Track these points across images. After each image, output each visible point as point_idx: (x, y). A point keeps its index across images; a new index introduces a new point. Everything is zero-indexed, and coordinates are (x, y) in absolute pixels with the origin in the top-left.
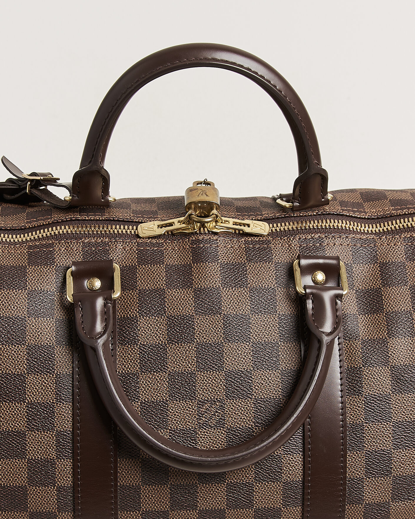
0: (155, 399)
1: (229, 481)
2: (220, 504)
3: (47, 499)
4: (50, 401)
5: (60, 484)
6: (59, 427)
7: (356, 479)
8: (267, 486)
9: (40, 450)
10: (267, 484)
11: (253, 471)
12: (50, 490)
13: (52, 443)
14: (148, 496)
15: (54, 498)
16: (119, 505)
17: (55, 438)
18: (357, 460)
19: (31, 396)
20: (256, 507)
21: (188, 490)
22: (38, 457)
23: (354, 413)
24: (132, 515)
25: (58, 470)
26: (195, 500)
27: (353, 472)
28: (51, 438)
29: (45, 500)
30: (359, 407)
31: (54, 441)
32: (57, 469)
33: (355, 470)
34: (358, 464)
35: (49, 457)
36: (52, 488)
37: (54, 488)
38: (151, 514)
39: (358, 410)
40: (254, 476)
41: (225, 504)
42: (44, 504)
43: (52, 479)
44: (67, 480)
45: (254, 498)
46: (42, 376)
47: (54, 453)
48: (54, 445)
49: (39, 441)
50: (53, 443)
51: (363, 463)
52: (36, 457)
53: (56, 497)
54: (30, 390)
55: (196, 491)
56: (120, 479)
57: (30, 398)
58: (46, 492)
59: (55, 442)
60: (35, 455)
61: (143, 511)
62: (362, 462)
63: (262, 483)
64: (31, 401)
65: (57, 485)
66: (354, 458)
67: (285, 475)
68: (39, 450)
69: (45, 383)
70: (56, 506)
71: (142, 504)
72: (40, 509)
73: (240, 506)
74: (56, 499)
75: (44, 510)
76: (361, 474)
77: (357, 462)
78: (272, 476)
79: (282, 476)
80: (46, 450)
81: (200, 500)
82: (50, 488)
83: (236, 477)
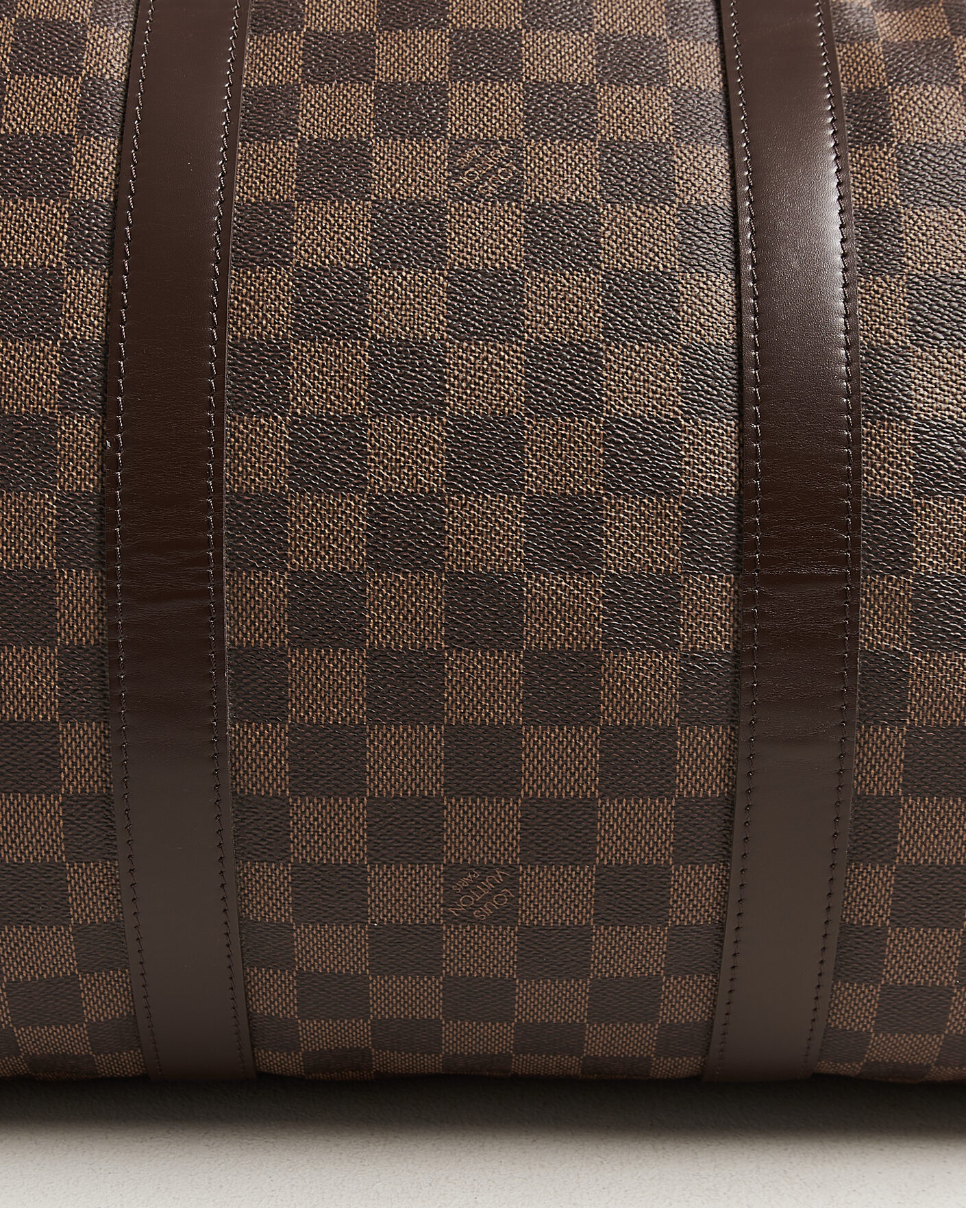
0: (337, 135)
1: (532, 337)
2: (509, 401)
3: (33, 377)
4: (62, 133)
5: (73, 332)
6: (79, 191)
7: (885, 350)
8: (638, 353)
9: (25, 245)
10: (637, 347)
11: (597, 311)
12: (42, 351)
13: (58, 228)
14: (308, 370)
15: (52, 372)
16: (229, 398)
17: (67, 216)
18: (885, 298)
19: (14, 120)
20: (608, 412)
21: (420, 358)
22: (19, 263)
23: (870, 184)
24: (262, 426)
25: (69, 296)
26: (439, 387)
27: (878, 330)
28: (56, 215)
29: (28, 378)
30: (883, 170)
31: (65, 222)
32: (66, 293)
33: (881, 324)
34: (888, 309)
35: (47, 263)
36: (48, 345)
37: (54, 344)
38: (317, 426)
39: (881, 176)
40: (601, 325)
41: (523, 399)
42: (25, 390)
43: (52, 320)
44: (92, 324)
45: (602, 385)
46: (48, 80)
47: (62, 252)
48: (64, 233)
49: (24, 221)
50: (62, 227)
51: (904, 306)
52: (12, 261)
53: (58, 370)
54: (13, 108)
55: (440, 361)
56: (235, 324)
57: (10, 125)
58: (31, 356)
59: (66, 226)
60: (11, 257)
61: (295, 414)
62: (900, 304)
63: (624, 345)
64: (14, 130)
65: (62, 336)
66: (877, 292)
67: (687, 326)
68: (22, 244)
69: (54, 94)
70: (57, 395)
71: (293, 393)
72: (13, 404)
73: (563, 409)
74: (58, 376)
75: (23, 409)
76: (900, 335)
77: (887, 304)
78: (651, 328)
79: (679, 328)
80: (42, 245)
81: (453, 385)
82: (42, 345)
83: (551, 326)
